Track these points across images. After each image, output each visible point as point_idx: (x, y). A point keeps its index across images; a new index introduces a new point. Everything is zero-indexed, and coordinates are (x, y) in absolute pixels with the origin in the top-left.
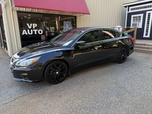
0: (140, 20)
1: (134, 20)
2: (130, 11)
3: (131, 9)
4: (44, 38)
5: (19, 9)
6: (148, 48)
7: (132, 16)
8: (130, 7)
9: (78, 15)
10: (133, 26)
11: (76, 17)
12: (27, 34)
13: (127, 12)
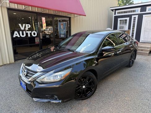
0: (126, 23)
1: (120, 23)
2: (117, 15)
3: (118, 12)
4: (38, 41)
5: (10, 6)
6: (142, 50)
7: (119, 19)
8: (116, 11)
9: (72, 16)
10: (120, 29)
11: (70, 18)
12: (19, 36)
13: (114, 15)
